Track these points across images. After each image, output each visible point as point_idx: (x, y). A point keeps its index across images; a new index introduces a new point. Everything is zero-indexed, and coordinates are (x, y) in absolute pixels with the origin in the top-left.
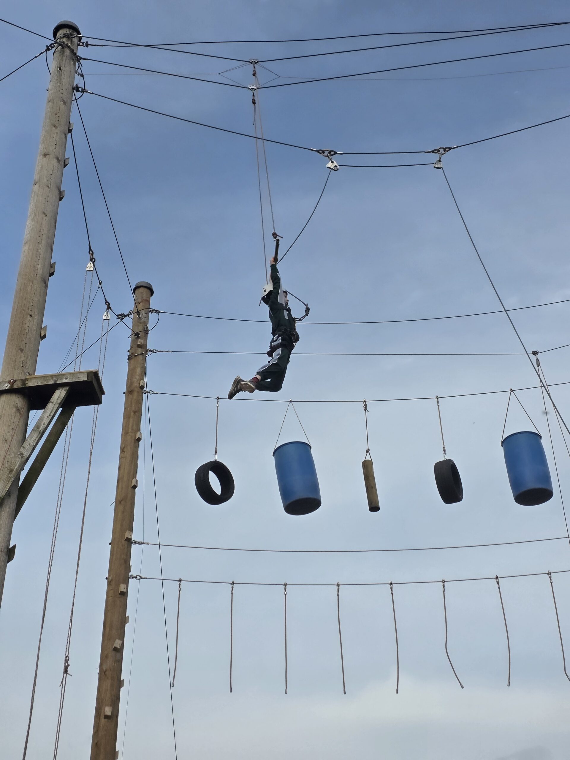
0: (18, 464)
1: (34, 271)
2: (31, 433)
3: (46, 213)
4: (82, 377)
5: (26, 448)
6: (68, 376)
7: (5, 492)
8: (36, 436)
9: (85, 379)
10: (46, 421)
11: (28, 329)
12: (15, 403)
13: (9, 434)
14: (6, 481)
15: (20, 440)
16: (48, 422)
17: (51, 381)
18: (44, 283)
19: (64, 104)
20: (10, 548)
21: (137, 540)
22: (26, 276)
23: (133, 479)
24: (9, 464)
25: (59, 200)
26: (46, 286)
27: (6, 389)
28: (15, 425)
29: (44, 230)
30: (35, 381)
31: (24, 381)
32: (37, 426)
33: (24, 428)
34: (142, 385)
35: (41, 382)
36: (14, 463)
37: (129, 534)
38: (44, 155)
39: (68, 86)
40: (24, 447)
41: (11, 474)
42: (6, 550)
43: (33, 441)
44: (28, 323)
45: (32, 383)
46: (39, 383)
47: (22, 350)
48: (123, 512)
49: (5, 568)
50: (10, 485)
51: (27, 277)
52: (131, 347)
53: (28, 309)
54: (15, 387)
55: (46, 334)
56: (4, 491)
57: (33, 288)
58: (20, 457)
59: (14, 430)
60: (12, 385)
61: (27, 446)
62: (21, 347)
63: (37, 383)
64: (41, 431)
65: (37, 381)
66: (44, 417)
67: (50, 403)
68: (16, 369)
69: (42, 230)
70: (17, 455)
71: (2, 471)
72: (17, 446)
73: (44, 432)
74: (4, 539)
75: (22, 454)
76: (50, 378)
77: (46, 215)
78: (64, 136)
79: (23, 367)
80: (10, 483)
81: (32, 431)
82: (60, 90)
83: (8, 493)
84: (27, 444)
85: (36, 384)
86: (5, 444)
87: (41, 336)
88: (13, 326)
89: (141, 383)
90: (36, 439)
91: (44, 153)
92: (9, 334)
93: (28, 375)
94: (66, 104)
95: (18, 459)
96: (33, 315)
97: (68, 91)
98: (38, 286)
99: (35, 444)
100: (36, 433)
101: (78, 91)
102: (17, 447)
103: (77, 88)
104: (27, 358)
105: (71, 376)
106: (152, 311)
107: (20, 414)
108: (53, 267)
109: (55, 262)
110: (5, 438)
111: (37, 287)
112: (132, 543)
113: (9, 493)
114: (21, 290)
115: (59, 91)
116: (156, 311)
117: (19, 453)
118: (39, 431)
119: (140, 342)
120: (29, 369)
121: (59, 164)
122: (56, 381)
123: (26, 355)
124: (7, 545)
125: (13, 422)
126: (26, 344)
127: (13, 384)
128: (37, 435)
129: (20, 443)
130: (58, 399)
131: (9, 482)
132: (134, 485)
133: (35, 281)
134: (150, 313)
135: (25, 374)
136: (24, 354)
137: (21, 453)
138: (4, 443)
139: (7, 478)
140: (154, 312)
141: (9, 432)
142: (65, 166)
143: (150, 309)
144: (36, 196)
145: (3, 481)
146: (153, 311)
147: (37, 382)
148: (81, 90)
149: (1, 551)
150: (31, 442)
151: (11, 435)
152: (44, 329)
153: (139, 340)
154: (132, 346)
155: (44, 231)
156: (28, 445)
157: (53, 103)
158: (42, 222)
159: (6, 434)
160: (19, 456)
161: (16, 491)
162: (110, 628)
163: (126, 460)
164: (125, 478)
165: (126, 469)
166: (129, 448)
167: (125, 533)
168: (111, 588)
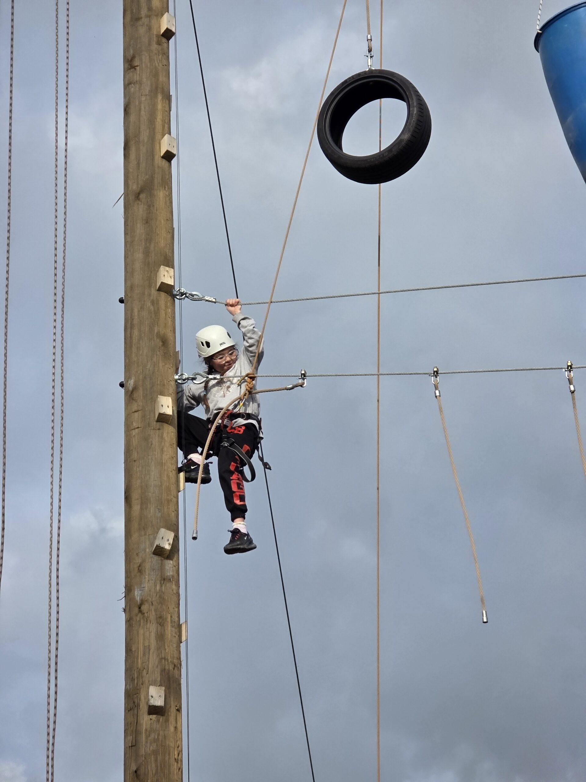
48: (147, 221)
112: (175, 297)
132: (168, 152)
162: (142, 504)
163: (140, 89)
164: (144, 136)
165: (143, 113)
166: (145, 57)
167: (156, 273)
168: (135, 407)
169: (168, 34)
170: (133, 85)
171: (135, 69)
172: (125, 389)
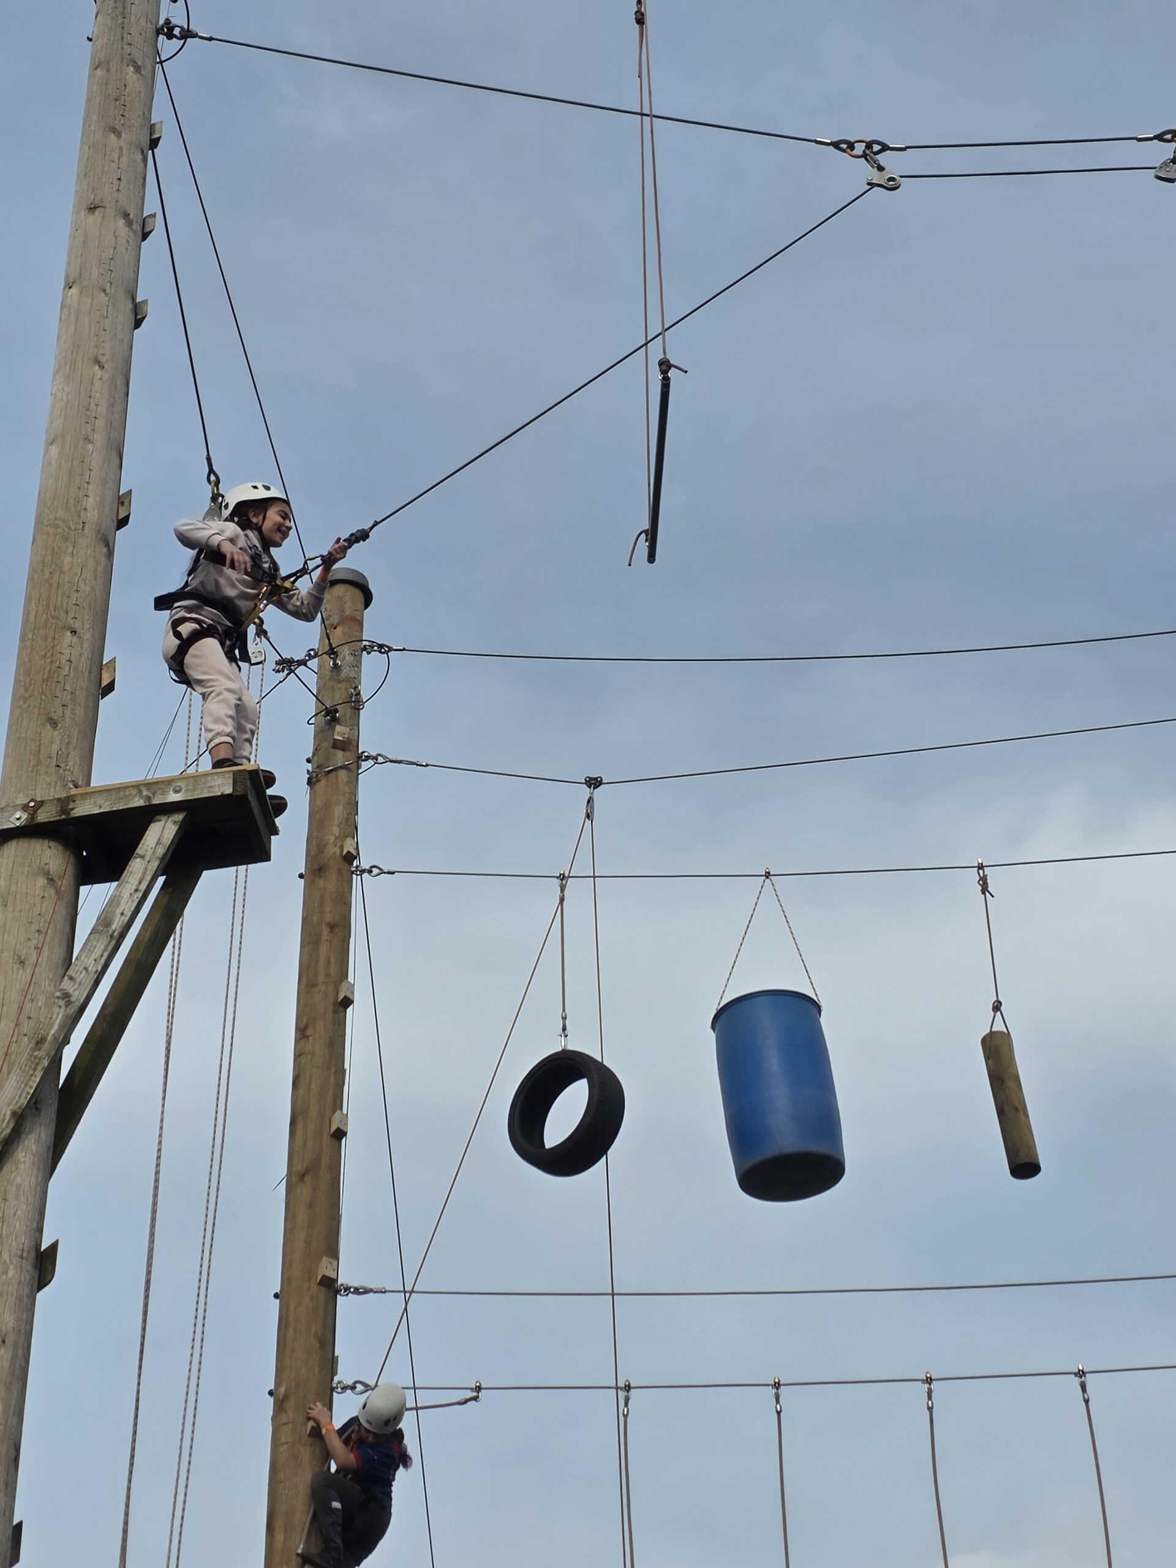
0: (58, 1021)
1: (79, 516)
2: (88, 939)
3: (102, 361)
4: (219, 785)
5: (78, 981)
6: (182, 785)
7: (26, 1098)
8: (102, 947)
9: (228, 790)
10: (127, 907)
11: (67, 669)
12: (42, 864)
13: (29, 943)
14: (27, 1068)
15: (60, 961)
16: (133, 908)
17: (137, 799)
18: (106, 546)
19: (137, 72)
20: (43, 1249)
21: (353, 1283)
22: (57, 528)
23: (334, 1112)
24: (32, 1023)
25: (133, 325)
26: (110, 554)
27: (18, 827)
28: (45, 921)
29: (98, 405)
30: (92, 800)
31: (64, 803)
32: (105, 919)
33: (68, 929)
34: (349, 852)
35: (110, 803)
36: (48, 1019)
37: (329, 1265)
38: (91, 208)
39: (145, 23)
40: (71, 978)
41: (39, 1050)
42: (33, 1254)
43: (95, 960)
44: (67, 652)
45: (86, 807)
46: (106, 806)
47: (54, 724)
48: (311, 1205)
49: (34, 1305)
50: (38, 1080)
51: (59, 530)
52: (316, 749)
53: (67, 613)
54: (42, 821)
55: (113, 681)
56: (24, 1096)
57: (78, 559)
58: (62, 1003)
59: (42, 937)
60: (33, 816)
61: (79, 973)
62: (53, 715)
63: (100, 807)
64: (114, 932)
65: (98, 802)
66: (122, 895)
67: (136, 858)
68: (40, 774)
69: (92, 406)
70: (53, 1000)
71: (16, 1042)
72: (51, 976)
73: (123, 935)
74: (28, 1224)
75: (66, 996)
76: (134, 792)
77: (102, 367)
78: (139, 157)
79: (58, 766)
80: (39, 1074)
81: (90, 934)
82: (125, 37)
83: (33, 1102)
84: (80, 970)
85: (95, 808)
86: (21, 971)
87: (103, 686)
88: (26, 660)
89: (349, 846)
90: (102, 956)
91: (90, 203)
92: (17, 681)
93: (74, 787)
94: (143, 72)
95: (56, 1010)
96: (78, 631)
97: (146, 37)
98: (88, 554)
99: (99, 969)
100: (101, 938)
101: (170, 36)
102: (51, 981)
103: (168, 30)
104: (68, 743)
105: (190, 784)
106: (369, 649)
107: (58, 892)
108: (126, 503)
109: (130, 492)
110: (20, 957)
111: (86, 554)
112: (337, 1292)
113: (36, 1103)
114: (43, 566)
115: (122, 38)
116: (381, 646)
117: (58, 994)
118: (111, 932)
119: (340, 732)
120: (75, 772)
121: (130, 231)
122: (148, 798)
123: (66, 737)
124: (36, 1242)
125: (40, 914)
126: (64, 705)
127: (35, 812)
128: (106, 943)
129: (60, 966)
130: (157, 847)
131: (35, 1069)
132: (338, 1129)
133: (80, 541)
134: (365, 652)
135: (66, 786)
136: (59, 733)
137: (63, 994)
138: (19, 969)
139: (29, 1060)
140: (375, 651)
141: (29, 939)
142: (145, 236)
143: (364, 643)
144: (73, 317)
145: (21, 1069)
146: (373, 647)
147: (99, 805)
148: (180, 33)
149: (22, 1257)
150: (91, 963)
151: (35, 948)
152: (108, 667)
153: (338, 728)
154: (319, 745)
155: (99, 408)
156: (81, 973)
157: (108, 70)
158: (92, 383)
159: (20, 944)
160: (60, 1000)
161: (54, 1097)
162: (286, 1531)
163: (311, 1059)
164: (314, 1111)
165: (313, 1086)
166: (320, 1027)
167: (318, 1265)
168: (284, 1419)
169: (347, 1002)
170: (304, 1056)
171: (308, 1039)
172: (274, 1399)
